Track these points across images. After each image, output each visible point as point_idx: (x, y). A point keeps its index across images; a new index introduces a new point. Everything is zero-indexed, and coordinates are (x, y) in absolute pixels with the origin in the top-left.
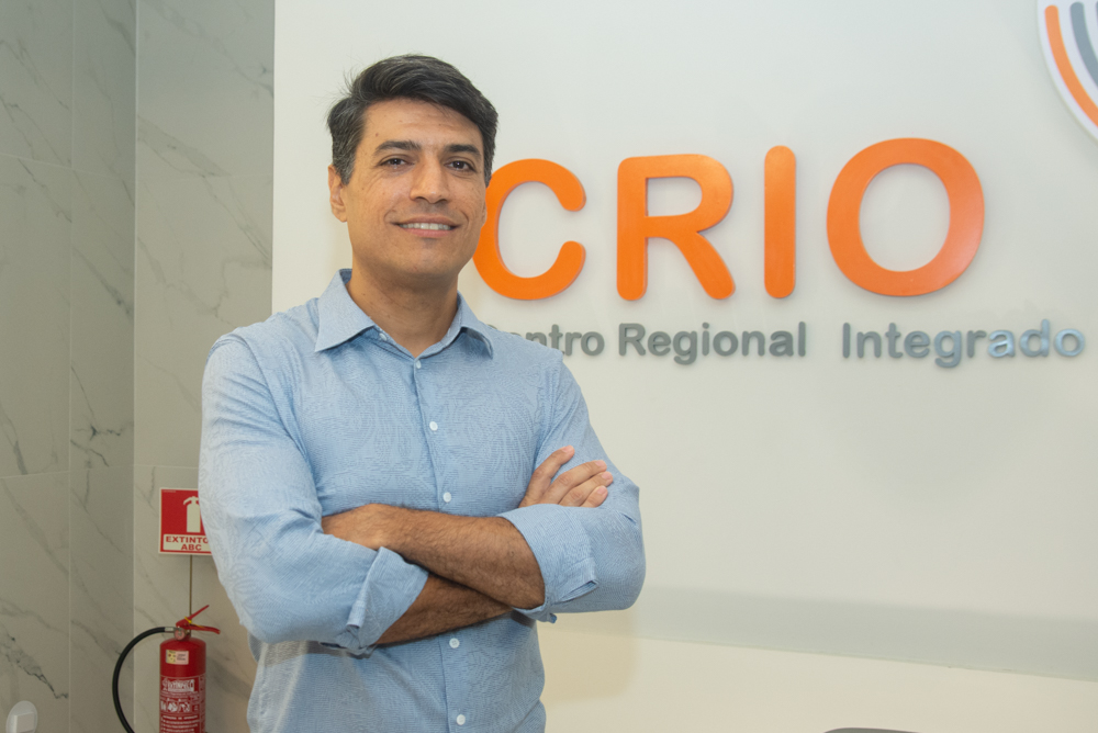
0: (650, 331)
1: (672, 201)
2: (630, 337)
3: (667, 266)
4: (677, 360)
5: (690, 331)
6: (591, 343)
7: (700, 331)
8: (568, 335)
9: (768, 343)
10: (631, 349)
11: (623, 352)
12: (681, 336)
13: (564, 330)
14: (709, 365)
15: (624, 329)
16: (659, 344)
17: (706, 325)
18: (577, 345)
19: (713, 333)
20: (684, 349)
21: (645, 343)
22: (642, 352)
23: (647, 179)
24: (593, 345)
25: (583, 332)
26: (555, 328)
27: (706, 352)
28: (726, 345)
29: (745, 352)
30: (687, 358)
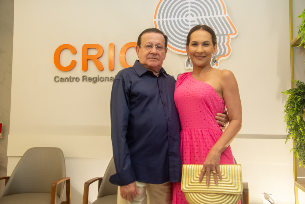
0: (88, 77)
1: (93, 53)
2: (85, 78)
3: (92, 65)
4: (93, 82)
5: (95, 77)
6: (77, 79)
7: (97, 77)
8: (73, 78)
9: (110, 79)
10: (85, 81)
11: (83, 81)
12: (94, 78)
13: (72, 77)
14: (99, 83)
15: (84, 77)
16: (90, 79)
17: (99, 76)
18: (74, 80)
19: (100, 77)
20: (95, 80)
21: (87, 79)
22: (87, 81)
23: (88, 49)
24: (77, 80)
25: (76, 77)
26: (70, 77)
27: (98, 81)
28: (102, 79)
29: (106, 81)
30: (95, 82)
